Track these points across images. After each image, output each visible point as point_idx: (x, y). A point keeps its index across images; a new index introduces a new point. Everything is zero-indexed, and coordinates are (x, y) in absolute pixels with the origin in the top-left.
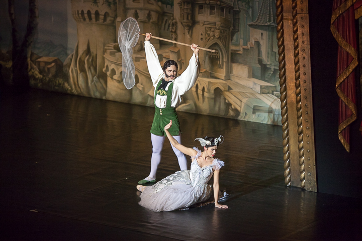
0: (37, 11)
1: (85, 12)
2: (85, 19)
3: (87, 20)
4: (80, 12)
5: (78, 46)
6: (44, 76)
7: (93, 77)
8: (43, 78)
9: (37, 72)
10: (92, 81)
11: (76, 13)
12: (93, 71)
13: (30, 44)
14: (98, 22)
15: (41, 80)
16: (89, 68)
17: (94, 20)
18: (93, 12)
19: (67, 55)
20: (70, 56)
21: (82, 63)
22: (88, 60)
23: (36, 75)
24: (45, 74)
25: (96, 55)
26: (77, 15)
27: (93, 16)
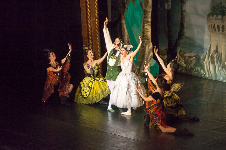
0: (185, 24)
1: (216, 26)
2: (215, 31)
3: (217, 31)
4: (213, 26)
5: (210, 47)
6: (187, 65)
7: (219, 67)
8: (186, 66)
9: (183, 63)
10: (218, 69)
11: (210, 26)
12: (219, 63)
13: (179, 45)
14: (223, 32)
15: (185, 68)
16: (217, 61)
17: (221, 31)
18: (221, 26)
19: (203, 52)
20: (205, 53)
21: (212, 58)
22: (216, 56)
23: (183, 64)
24: (188, 64)
25: (222, 53)
26: (211, 28)
27: (221, 28)
